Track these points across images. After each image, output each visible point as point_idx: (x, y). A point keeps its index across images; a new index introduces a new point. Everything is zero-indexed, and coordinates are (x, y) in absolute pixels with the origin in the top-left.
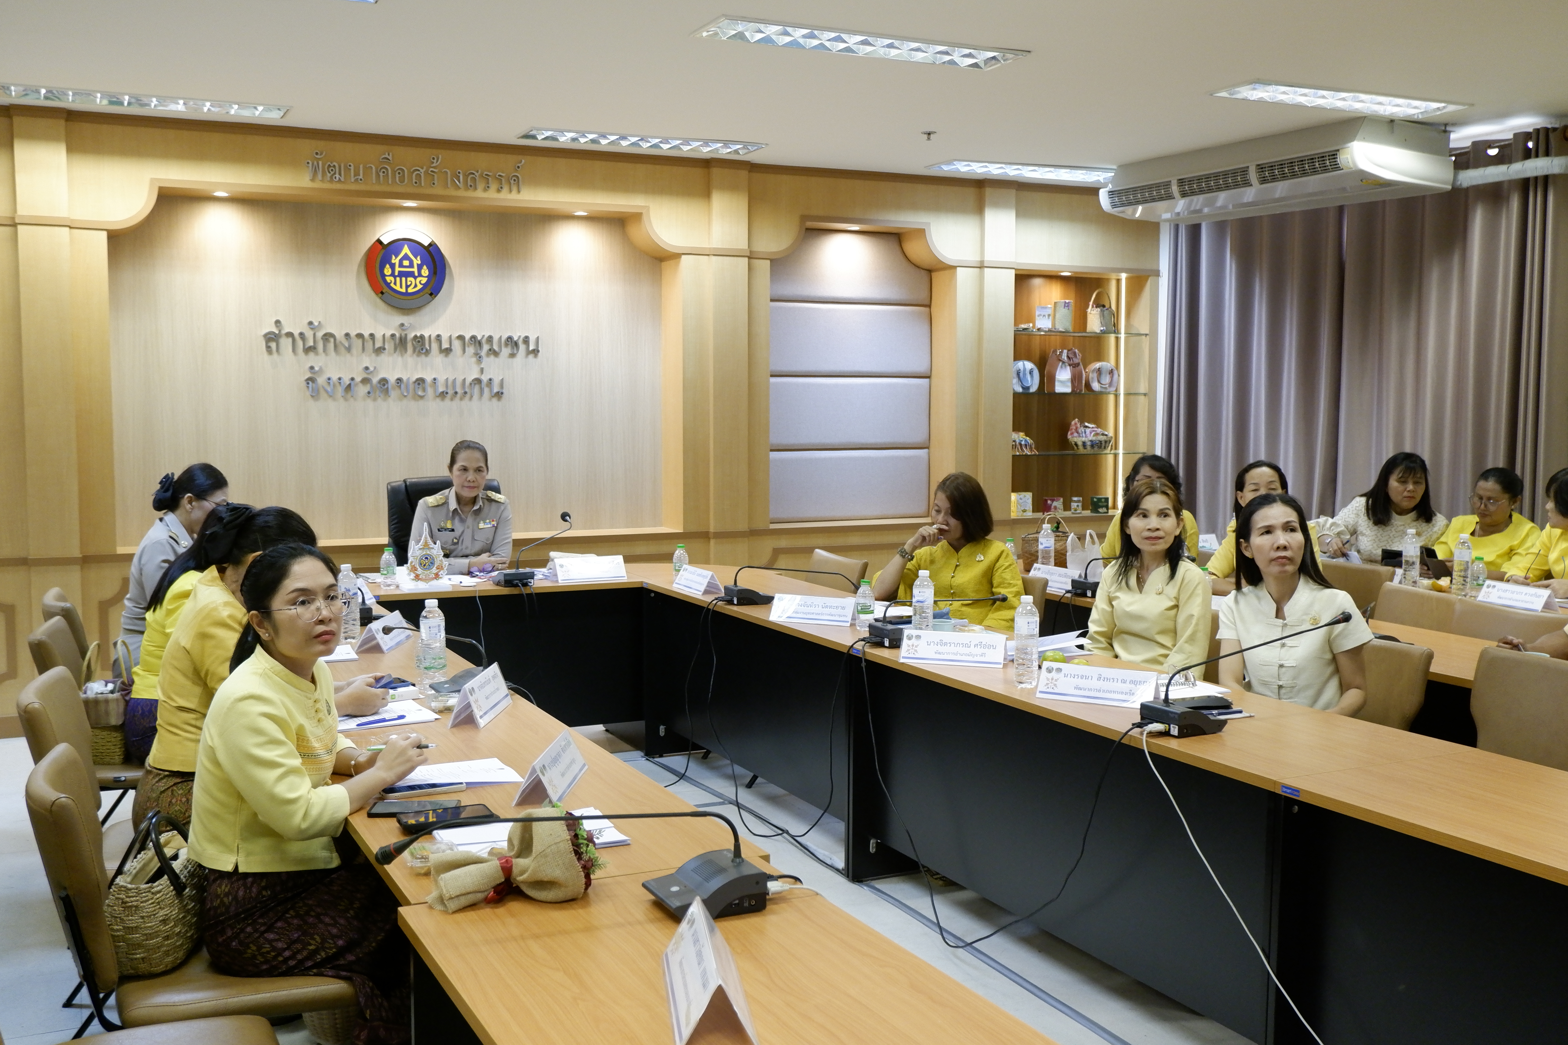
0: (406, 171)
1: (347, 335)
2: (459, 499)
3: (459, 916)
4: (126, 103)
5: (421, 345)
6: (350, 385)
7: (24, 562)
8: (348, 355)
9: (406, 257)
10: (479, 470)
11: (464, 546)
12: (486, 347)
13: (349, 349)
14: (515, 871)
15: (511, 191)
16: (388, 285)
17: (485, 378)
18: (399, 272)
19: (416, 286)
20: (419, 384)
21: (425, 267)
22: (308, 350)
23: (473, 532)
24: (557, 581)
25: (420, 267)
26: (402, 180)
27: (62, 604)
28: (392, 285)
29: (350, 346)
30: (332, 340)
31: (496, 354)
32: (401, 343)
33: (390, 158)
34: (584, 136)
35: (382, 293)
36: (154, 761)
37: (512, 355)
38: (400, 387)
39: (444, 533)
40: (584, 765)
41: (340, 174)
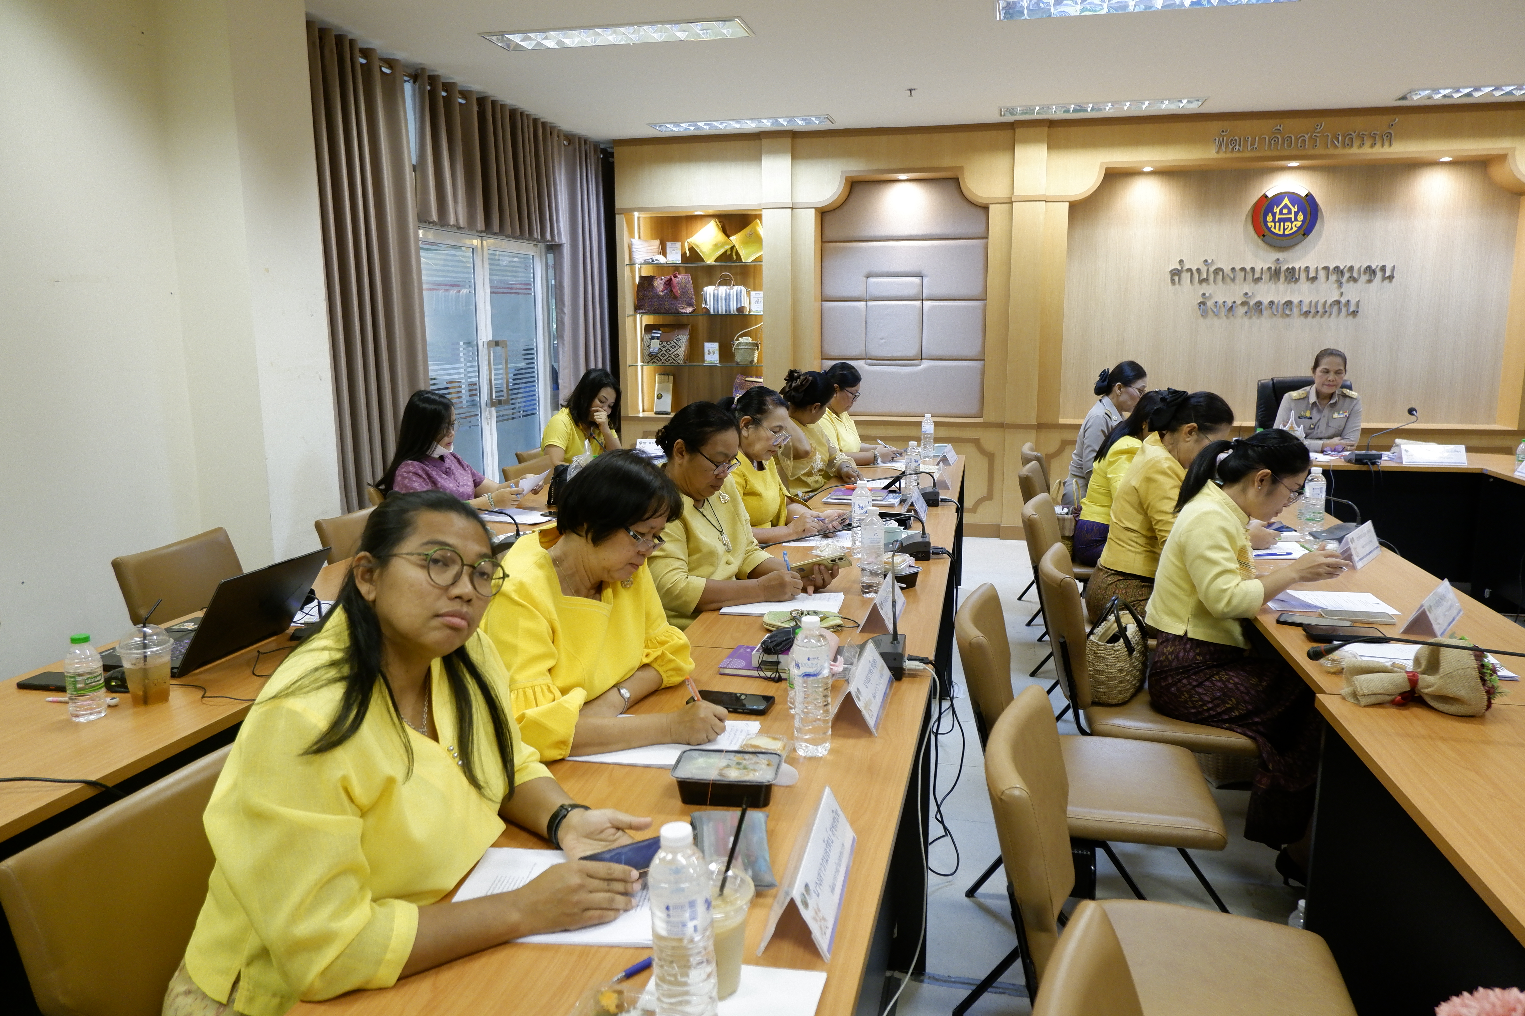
0: (1293, 137)
1: (1233, 269)
2: (1318, 394)
3: (1370, 710)
4: (1089, 110)
5: (1292, 275)
6: (1232, 307)
7: (1002, 426)
8: (1232, 284)
9: (1286, 206)
10: (1338, 372)
11: (1319, 431)
12: (1347, 275)
13: (1233, 280)
14: (1421, 684)
15: (1383, 145)
16: (1269, 229)
17: (1343, 300)
18: (1279, 218)
19: (1292, 228)
20: (1287, 305)
21: (1301, 213)
22: (1201, 281)
23: (1328, 420)
24: (1402, 463)
25: (1296, 214)
26: (1290, 145)
27: (1036, 453)
28: (1273, 229)
29: (1234, 277)
30: (1221, 273)
31: (1355, 280)
32: (1275, 274)
33: (1281, 128)
34: (1458, 91)
35: (1264, 236)
36: (1105, 563)
37: (1370, 281)
38: (1271, 308)
39: (1303, 420)
40: (1460, 611)
41: (1240, 146)
